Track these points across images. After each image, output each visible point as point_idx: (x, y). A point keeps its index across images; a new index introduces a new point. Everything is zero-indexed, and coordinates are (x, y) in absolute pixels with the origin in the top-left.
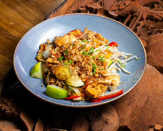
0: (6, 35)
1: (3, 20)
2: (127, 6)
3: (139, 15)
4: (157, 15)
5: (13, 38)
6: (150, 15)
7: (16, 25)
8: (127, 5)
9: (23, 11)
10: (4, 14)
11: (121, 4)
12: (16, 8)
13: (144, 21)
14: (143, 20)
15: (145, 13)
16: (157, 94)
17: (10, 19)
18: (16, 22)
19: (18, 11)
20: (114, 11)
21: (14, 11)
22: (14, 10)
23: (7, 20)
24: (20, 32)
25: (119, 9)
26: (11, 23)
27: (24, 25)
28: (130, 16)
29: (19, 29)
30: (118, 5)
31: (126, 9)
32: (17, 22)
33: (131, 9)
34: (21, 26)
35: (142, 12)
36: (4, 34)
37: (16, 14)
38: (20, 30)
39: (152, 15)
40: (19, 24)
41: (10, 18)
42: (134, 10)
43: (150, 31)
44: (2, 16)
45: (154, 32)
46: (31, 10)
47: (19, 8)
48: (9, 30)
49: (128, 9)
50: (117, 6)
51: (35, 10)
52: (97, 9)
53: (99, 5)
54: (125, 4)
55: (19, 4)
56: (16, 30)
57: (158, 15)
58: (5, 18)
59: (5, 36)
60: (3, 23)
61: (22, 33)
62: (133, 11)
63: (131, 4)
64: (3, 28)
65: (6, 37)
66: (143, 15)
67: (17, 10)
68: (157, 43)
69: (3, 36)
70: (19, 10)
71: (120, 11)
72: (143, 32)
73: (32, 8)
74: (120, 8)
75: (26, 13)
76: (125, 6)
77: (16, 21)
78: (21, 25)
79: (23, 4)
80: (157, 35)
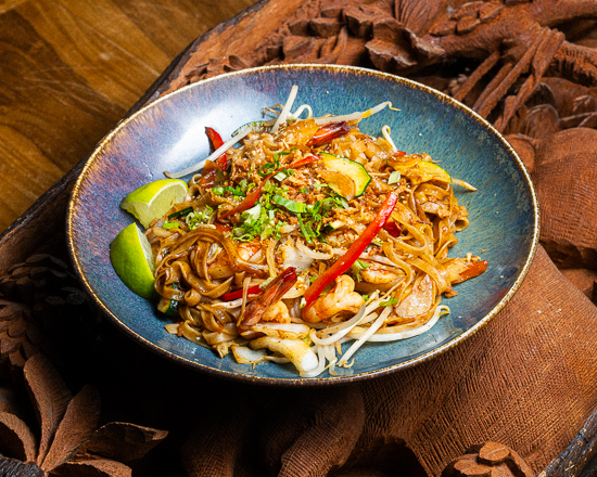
0: (79, 94)
1: (79, 44)
2: (484, 22)
3: (521, 56)
4: (587, 60)
5: (98, 107)
6: (561, 61)
7: (118, 62)
8: (486, 19)
10: (87, 22)
11: (467, 15)
12: (134, 3)
13: (535, 80)
14: (534, 76)
15: (543, 50)
16: (520, 337)
17: (102, 39)
18: (121, 54)
19: (136, 15)
20: (439, 35)
21: (124, 16)
22: (123, 11)
23: (93, 42)
24: (127, 88)
25: (456, 32)
26: (104, 56)
27: (146, 66)
28: (494, 57)
29: (125, 77)
30: (456, 16)
31: (481, 33)
32: (126, 53)
33: (498, 35)
34: (135, 68)
35: (533, 47)
36: (73, 91)
37: (128, 23)
38: (129, 80)
39: (569, 59)
40: (129, 59)
41: (102, 36)
42: (509, 37)
43: (573, 117)
44: (77, 29)
45: (585, 120)
46: (184, 15)
47: (143, 4)
48: (90, 78)
49: (488, 32)
50: (453, 19)
51: (198, 16)
52: (372, 24)
53: (384, 13)
54: (478, 16)
56: (115, 80)
57: (592, 63)
58: (88, 35)
59: (73, 99)
60: (75, 51)
61: (133, 91)
62: (505, 40)
63: (499, 14)
64: (71, 71)
65: (77, 104)
66: (537, 58)
67: (136, 10)
68: (566, 160)
69: (65, 97)
70: (140, 11)
71: (460, 39)
72: (540, 119)
73: (186, 8)
74: (460, 29)
75: (162, 23)
76: (478, 21)
77: (122, 49)
78: (137, 64)
80: (573, 133)
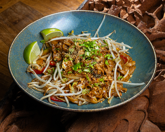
9: (9, 38)
12: (1, 33)
19: (3, 38)
38: (3, 62)
47: (4, 34)
55: (5, 28)
67: (2, 36)
70: (4, 36)
79: (9, 29)
